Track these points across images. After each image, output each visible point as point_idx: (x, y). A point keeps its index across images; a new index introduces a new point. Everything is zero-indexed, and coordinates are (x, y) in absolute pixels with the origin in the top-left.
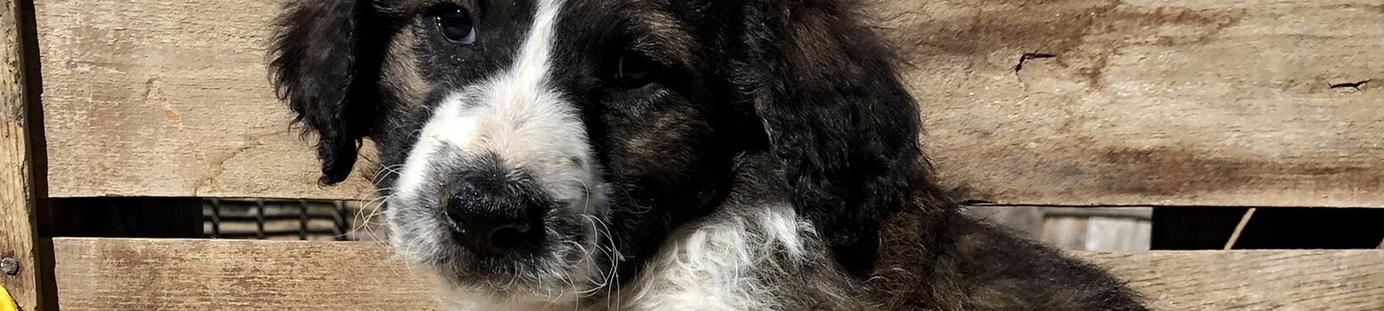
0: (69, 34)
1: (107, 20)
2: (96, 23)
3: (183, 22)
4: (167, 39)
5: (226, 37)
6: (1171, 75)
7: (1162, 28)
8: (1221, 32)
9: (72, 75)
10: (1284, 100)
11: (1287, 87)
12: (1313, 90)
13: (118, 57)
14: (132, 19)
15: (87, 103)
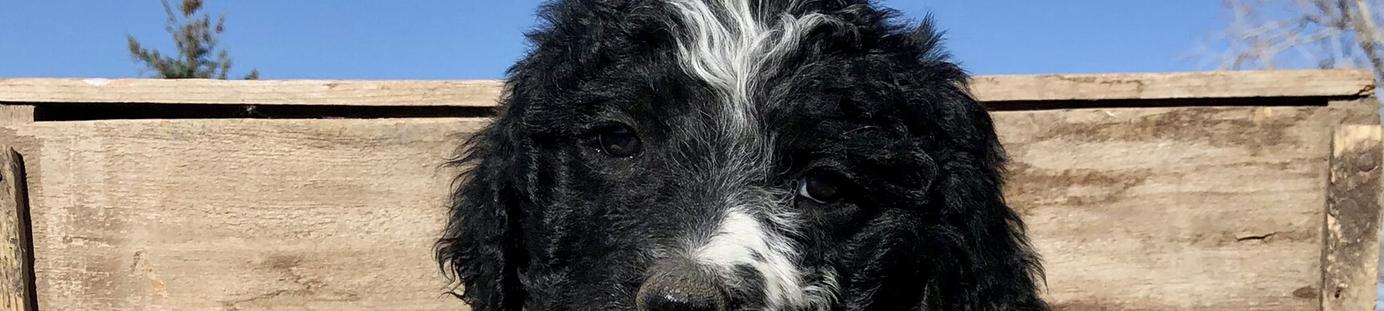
0: (64, 213)
1: (98, 201)
2: (88, 202)
3: (165, 200)
4: (152, 216)
5: (204, 214)
6: (1081, 233)
7: (1071, 189)
8: (1128, 191)
9: (68, 250)
10: (1192, 253)
11: (1196, 241)
12: (1220, 243)
13: (109, 233)
14: (120, 199)
15: (82, 274)
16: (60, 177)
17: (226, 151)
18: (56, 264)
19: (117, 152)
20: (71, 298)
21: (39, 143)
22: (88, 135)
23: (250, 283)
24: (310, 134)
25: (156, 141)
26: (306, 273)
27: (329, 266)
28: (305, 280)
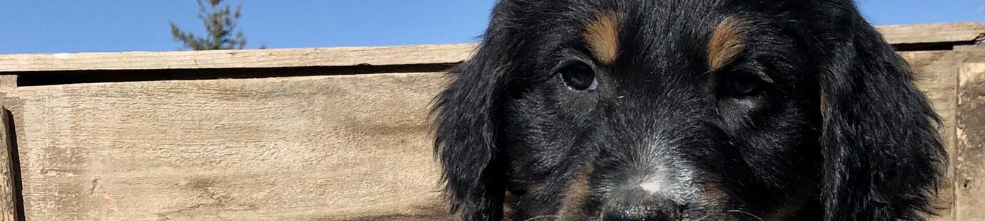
0: (41, 153)
1: (66, 143)
2: (59, 144)
3: (114, 142)
4: (105, 153)
5: (143, 150)
9: (44, 179)
13: (74, 166)
14: (82, 141)
15: (55, 197)
16: (39, 126)
17: (160, 104)
18: (36, 189)
19: (79, 108)
20: (48, 214)
21: (22, 102)
22: (59, 94)
23: (180, 199)
24: (219, 90)
25: (108, 98)
26: (218, 191)
27: (235, 185)
28: (217, 196)
